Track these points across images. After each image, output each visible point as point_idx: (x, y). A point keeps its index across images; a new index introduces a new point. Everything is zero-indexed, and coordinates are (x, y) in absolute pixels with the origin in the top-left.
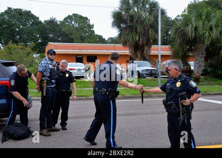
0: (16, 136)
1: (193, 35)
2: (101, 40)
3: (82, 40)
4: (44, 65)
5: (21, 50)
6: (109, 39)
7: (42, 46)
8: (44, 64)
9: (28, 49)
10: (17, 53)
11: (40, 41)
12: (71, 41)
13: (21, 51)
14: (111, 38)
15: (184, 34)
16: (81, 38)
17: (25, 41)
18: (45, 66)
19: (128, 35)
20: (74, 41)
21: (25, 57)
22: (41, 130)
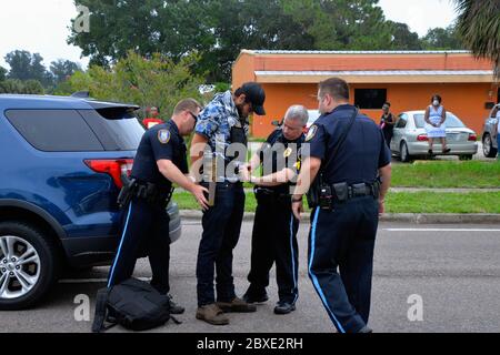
0: (131, 319)
2: (403, 37)
3: (344, 40)
4: (213, 115)
5: (161, 73)
6: (431, 33)
7: (222, 62)
8: (213, 111)
9: (181, 71)
10: (150, 82)
11: (217, 46)
12: (308, 43)
13: (160, 76)
14: (439, 31)
16: (340, 33)
17: (175, 48)
18: (216, 119)
20: (316, 44)
21: (173, 93)
22: (200, 305)
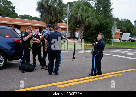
1: (80, 19)
15: (76, 18)
19: (46, 16)
